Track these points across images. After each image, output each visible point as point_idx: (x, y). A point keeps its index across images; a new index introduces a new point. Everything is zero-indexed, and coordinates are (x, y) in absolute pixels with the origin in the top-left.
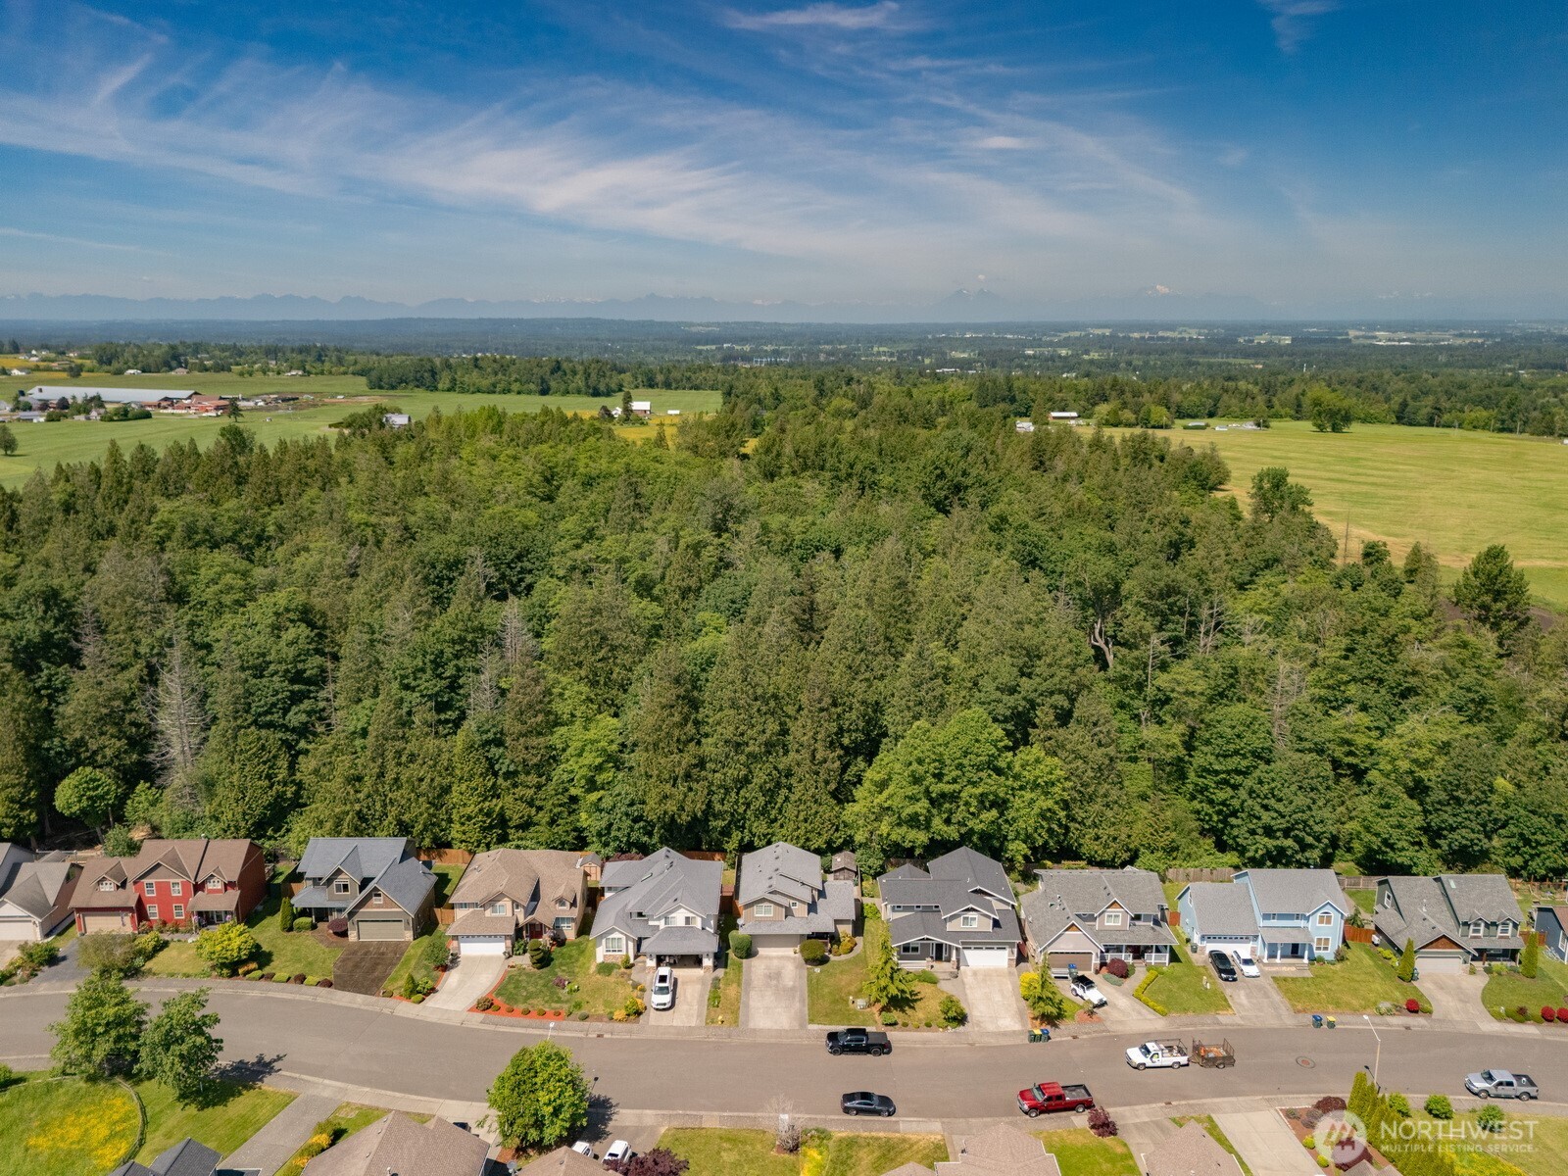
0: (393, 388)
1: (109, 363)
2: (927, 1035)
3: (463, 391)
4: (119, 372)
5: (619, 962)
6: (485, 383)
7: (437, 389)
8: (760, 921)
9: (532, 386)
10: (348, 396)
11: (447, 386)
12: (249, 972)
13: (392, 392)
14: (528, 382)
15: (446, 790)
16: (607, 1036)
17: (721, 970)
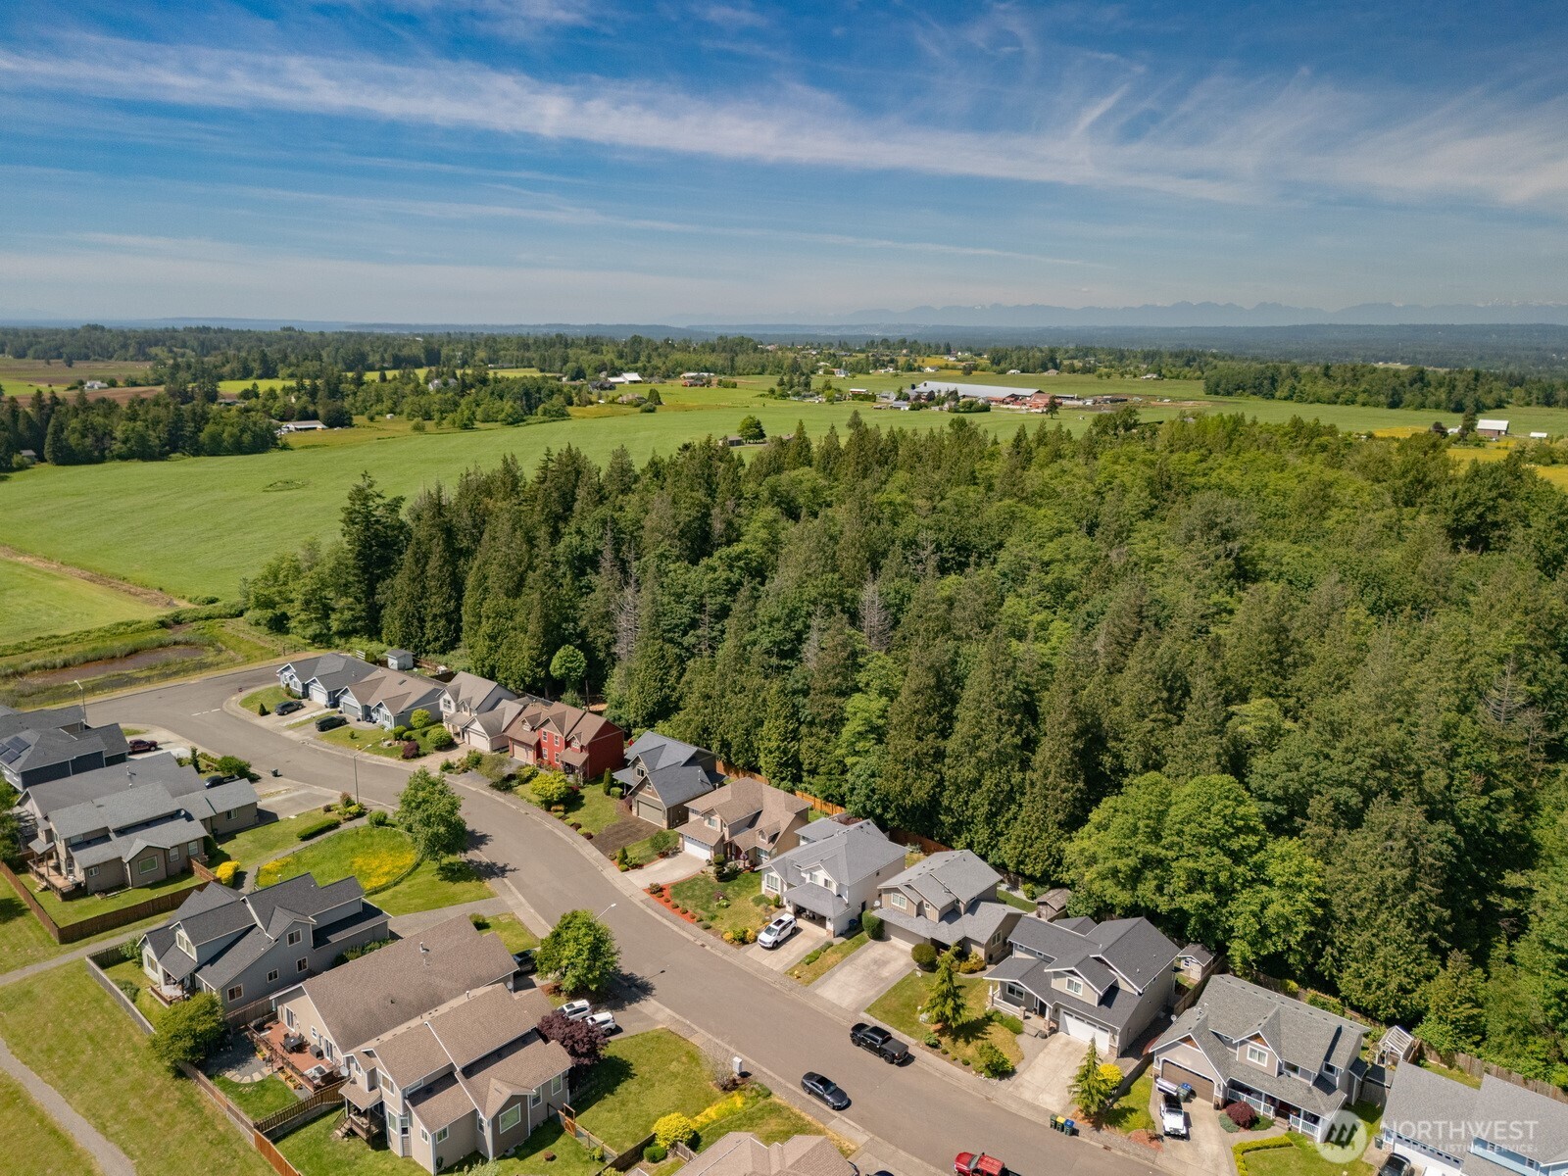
0: (1229, 394)
1: (998, 364)
2: (957, 1071)
3: (1301, 400)
4: (1003, 372)
5: (772, 898)
6: (1328, 392)
7: (1273, 397)
8: (895, 909)
9: (1382, 398)
10: (1173, 400)
11: (1283, 395)
12: (556, 811)
13: (1227, 399)
14: (1378, 393)
15: (761, 723)
16: (707, 948)
17: (842, 939)
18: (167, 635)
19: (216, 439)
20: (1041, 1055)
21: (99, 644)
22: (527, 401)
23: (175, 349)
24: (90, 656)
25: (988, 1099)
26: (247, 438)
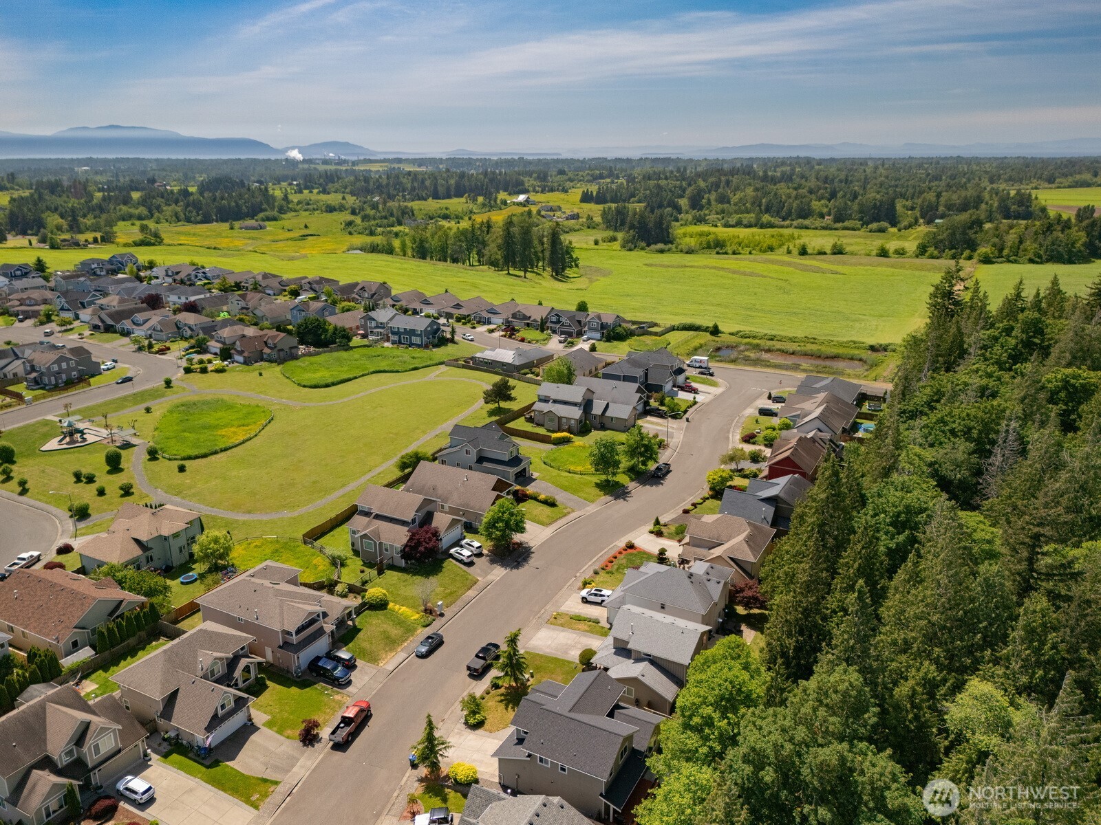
18: (867, 355)
21: (825, 349)
24: (810, 352)
25: (443, 720)
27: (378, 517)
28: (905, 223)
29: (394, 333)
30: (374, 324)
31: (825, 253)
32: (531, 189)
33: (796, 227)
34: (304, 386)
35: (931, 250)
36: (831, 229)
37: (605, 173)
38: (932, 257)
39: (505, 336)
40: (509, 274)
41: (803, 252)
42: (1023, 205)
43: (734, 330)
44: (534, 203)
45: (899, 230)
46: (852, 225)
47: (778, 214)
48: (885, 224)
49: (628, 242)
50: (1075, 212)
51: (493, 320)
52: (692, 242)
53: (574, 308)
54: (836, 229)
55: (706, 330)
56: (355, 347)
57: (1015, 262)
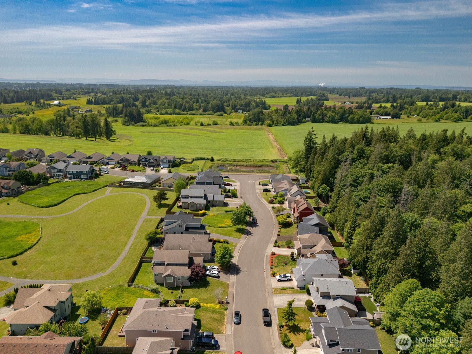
8: (314, 287)
16: (265, 273)
17: (299, 289)
18: (272, 164)
19: (353, 119)
20: (305, 350)
21: (256, 163)
22: (466, 114)
23: (379, 94)
24: (252, 165)
25: (274, 349)
26: (361, 119)
27: (168, 265)
28: (229, 112)
29: (70, 174)
30: (55, 170)
31: (210, 125)
32: (56, 98)
33: (189, 114)
34: (42, 207)
35: (248, 122)
36: (203, 115)
37: (90, 91)
38: (249, 125)
39: (122, 170)
40: (87, 139)
41: (202, 125)
42: (263, 105)
43: (218, 159)
44: (64, 105)
45: (228, 115)
46: (211, 113)
47: (180, 109)
48: (222, 112)
49: (126, 122)
50: (283, 107)
51: (110, 163)
52: (154, 122)
53: (145, 154)
54: (205, 115)
55: (208, 159)
56: (52, 183)
57: (278, 126)
